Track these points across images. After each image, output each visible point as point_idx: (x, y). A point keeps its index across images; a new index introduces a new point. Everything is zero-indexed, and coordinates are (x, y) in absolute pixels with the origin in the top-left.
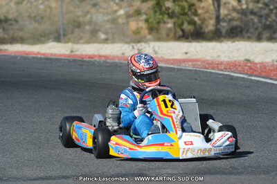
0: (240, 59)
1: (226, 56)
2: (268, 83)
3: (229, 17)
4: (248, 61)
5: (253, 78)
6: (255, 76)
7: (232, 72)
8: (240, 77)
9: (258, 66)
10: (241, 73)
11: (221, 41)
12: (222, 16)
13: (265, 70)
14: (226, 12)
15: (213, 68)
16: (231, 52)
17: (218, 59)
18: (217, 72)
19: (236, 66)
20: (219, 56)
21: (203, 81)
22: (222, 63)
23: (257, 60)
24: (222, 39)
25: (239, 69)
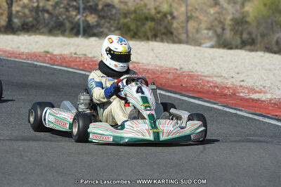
0: (39, 50)
1: (25, 48)
2: (71, 72)
3: (21, 14)
4: (47, 52)
5: (55, 67)
6: (57, 65)
7: (35, 61)
8: (43, 66)
9: (58, 57)
10: (43, 63)
11: (18, 35)
12: (14, 12)
13: (64, 60)
14: (18, 9)
15: (16, 58)
16: (30, 44)
17: (18, 50)
19: (36, 56)
20: (19, 48)
21: (10, 67)
22: (22, 54)
23: (56, 52)
24: (19, 32)
25: (41, 59)
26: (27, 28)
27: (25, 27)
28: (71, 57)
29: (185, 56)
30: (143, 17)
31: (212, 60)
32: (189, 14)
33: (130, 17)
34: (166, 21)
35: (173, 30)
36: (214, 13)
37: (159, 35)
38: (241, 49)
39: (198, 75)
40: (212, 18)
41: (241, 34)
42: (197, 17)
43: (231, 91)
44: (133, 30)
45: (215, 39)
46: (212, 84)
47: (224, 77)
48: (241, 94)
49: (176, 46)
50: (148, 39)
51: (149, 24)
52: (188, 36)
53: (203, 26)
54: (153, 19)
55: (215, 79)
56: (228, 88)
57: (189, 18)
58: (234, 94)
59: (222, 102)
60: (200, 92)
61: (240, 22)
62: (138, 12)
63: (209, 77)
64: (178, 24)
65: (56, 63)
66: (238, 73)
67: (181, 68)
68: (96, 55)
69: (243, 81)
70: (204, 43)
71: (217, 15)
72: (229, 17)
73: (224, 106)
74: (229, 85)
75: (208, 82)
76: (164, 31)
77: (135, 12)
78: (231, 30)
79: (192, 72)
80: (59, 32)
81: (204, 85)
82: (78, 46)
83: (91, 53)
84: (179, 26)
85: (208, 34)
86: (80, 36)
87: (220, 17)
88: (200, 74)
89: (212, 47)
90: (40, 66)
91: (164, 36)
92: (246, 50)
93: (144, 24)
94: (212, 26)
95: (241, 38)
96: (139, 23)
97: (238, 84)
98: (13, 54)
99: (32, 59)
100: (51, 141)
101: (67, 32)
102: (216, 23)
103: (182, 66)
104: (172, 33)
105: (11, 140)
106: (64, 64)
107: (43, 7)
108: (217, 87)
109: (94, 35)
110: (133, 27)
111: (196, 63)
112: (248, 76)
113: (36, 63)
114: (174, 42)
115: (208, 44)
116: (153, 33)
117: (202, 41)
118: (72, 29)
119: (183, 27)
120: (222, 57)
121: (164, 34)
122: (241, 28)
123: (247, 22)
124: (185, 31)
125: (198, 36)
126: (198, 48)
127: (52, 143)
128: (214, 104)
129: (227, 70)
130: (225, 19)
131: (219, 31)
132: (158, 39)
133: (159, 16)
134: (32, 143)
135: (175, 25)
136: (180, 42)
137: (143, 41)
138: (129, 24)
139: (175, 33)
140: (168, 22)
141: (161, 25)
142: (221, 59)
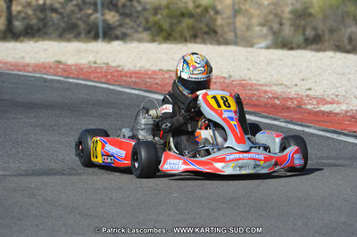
0: (49, 60)
1: (31, 58)
2: (91, 86)
3: (22, 15)
4: (60, 62)
5: (71, 80)
6: (73, 78)
7: (45, 73)
9: (73, 68)
10: (55, 75)
11: (22, 41)
12: (14, 13)
13: (80, 71)
14: (19, 8)
15: (20, 70)
16: (37, 53)
17: (22, 60)
18: (26, 74)
19: (45, 68)
20: (23, 57)
21: (13, 83)
22: (28, 65)
23: (69, 62)
24: (22, 38)
25: (51, 71)
26: (31, 32)
27: (29, 31)
28: (90, 67)
29: (234, 61)
30: (178, 13)
31: (268, 64)
32: (236, 7)
33: (161, 14)
34: (207, 16)
35: (217, 29)
36: (269, 5)
37: (200, 35)
38: (304, 48)
39: (252, 84)
40: (266, 11)
41: (304, 30)
42: (247, 11)
43: (296, 103)
44: (165, 30)
45: (270, 37)
46: (270, 95)
47: (286, 86)
48: (309, 107)
49: (222, 49)
50: (185, 40)
51: (187, 22)
52: (236, 35)
53: (255, 21)
54: (191, 15)
55: (274, 88)
56: (291, 99)
57: (236, 12)
58: (299, 106)
59: (284, 117)
60: (255, 105)
61: (302, 15)
62: (171, 6)
63: (266, 85)
64: (223, 19)
65: (71, 76)
66: (303, 80)
67: (230, 76)
68: (121, 63)
69: (310, 89)
70: (257, 43)
71: (272, 7)
72: (288, 9)
73: (287, 122)
74: (293, 95)
75: (266, 92)
76: (205, 29)
77: (168, 7)
78: (291, 25)
79: (244, 80)
80: (72, 36)
81: (261, 97)
82: (98, 53)
83: (114, 61)
84: (224, 23)
85: (261, 31)
86: (100, 40)
87: (276, 9)
88: (254, 82)
89: (268, 47)
90: (51, 80)
91: (206, 37)
92: (311, 50)
93: (179, 22)
94: (267, 21)
95: (304, 34)
96: (174, 21)
97: (304, 93)
98: (16, 66)
99: (40, 72)
100: (70, 174)
101: (83, 36)
102: (271, 17)
103: (231, 73)
104: (215, 32)
105: (20, 175)
106: (82, 77)
107: (51, 5)
108: (277, 98)
109: (117, 38)
110: (166, 26)
111: (249, 69)
112: (316, 82)
113: (45, 76)
114: (219, 43)
115: (263, 45)
116: (192, 33)
117: (255, 41)
118: (89, 32)
119: (229, 24)
120: (282, 60)
121: (206, 33)
122: (303, 23)
123: (310, 14)
124: (232, 28)
125: (249, 34)
126: (250, 49)
127: (72, 177)
128: (275, 119)
129: (289, 76)
130: (283, 11)
131: (276, 26)
132: (198, 40)
133: (198, 10)
134: (45, 179)
135: (219, 21)
136: (227, 43)
137: (180, 43)
138: (162, 22)
139: (220, 31)
140: (211, 18)
141: (201, 21)
142: (281, 62)
